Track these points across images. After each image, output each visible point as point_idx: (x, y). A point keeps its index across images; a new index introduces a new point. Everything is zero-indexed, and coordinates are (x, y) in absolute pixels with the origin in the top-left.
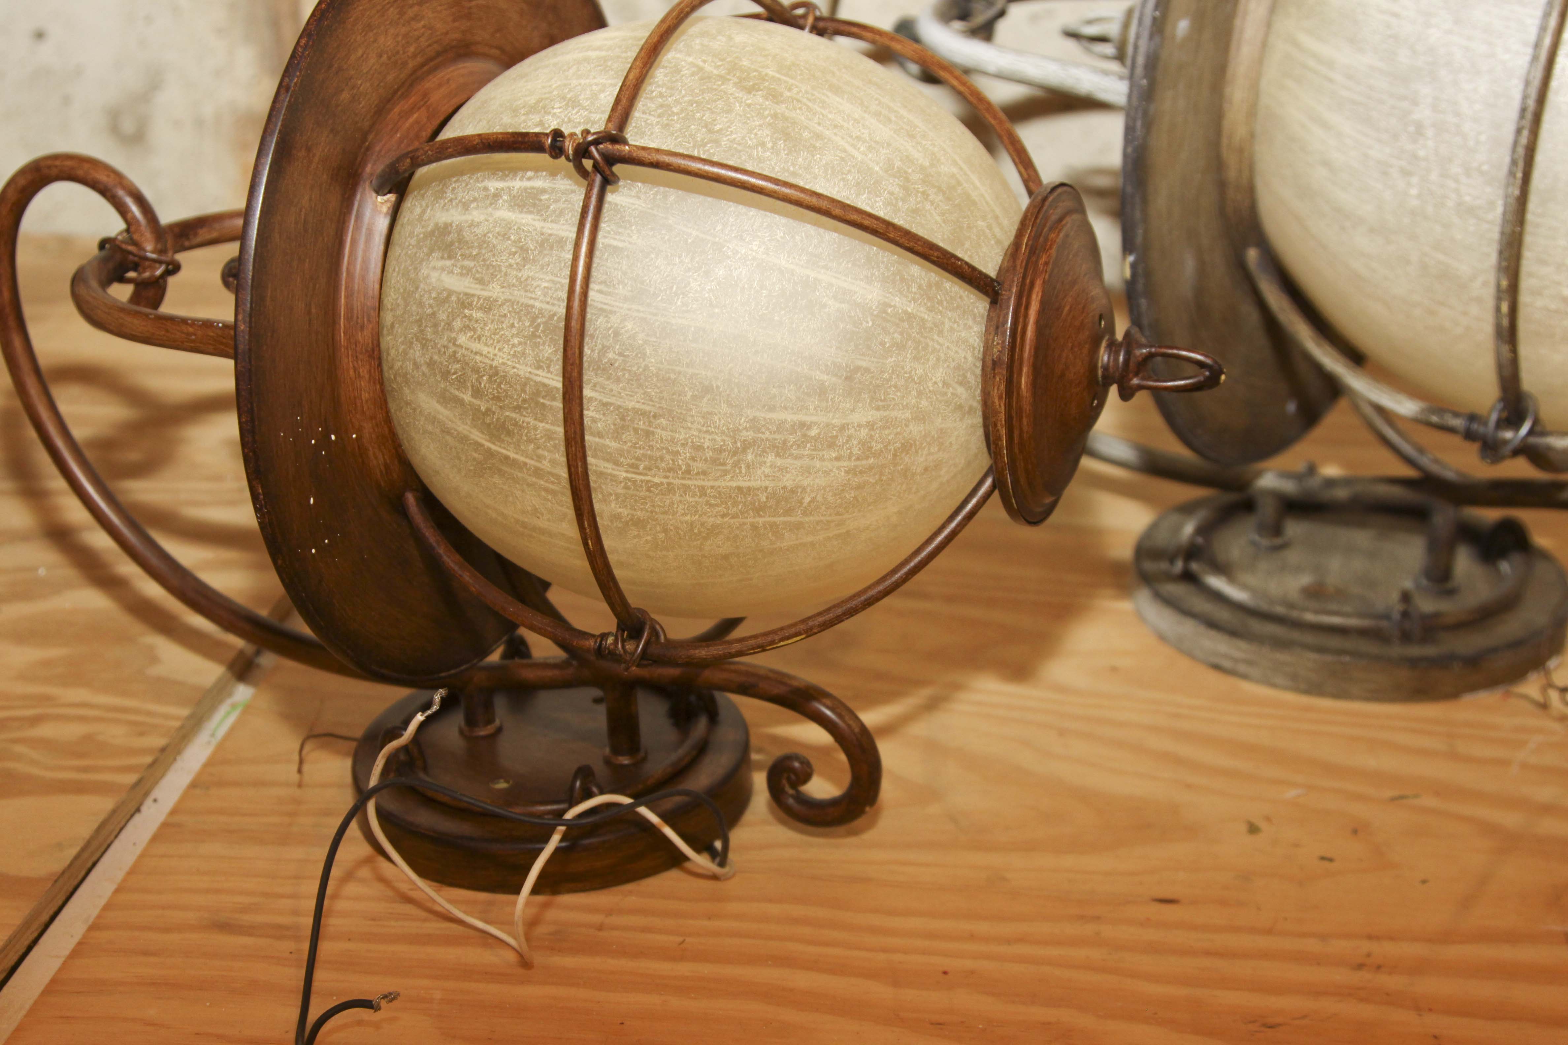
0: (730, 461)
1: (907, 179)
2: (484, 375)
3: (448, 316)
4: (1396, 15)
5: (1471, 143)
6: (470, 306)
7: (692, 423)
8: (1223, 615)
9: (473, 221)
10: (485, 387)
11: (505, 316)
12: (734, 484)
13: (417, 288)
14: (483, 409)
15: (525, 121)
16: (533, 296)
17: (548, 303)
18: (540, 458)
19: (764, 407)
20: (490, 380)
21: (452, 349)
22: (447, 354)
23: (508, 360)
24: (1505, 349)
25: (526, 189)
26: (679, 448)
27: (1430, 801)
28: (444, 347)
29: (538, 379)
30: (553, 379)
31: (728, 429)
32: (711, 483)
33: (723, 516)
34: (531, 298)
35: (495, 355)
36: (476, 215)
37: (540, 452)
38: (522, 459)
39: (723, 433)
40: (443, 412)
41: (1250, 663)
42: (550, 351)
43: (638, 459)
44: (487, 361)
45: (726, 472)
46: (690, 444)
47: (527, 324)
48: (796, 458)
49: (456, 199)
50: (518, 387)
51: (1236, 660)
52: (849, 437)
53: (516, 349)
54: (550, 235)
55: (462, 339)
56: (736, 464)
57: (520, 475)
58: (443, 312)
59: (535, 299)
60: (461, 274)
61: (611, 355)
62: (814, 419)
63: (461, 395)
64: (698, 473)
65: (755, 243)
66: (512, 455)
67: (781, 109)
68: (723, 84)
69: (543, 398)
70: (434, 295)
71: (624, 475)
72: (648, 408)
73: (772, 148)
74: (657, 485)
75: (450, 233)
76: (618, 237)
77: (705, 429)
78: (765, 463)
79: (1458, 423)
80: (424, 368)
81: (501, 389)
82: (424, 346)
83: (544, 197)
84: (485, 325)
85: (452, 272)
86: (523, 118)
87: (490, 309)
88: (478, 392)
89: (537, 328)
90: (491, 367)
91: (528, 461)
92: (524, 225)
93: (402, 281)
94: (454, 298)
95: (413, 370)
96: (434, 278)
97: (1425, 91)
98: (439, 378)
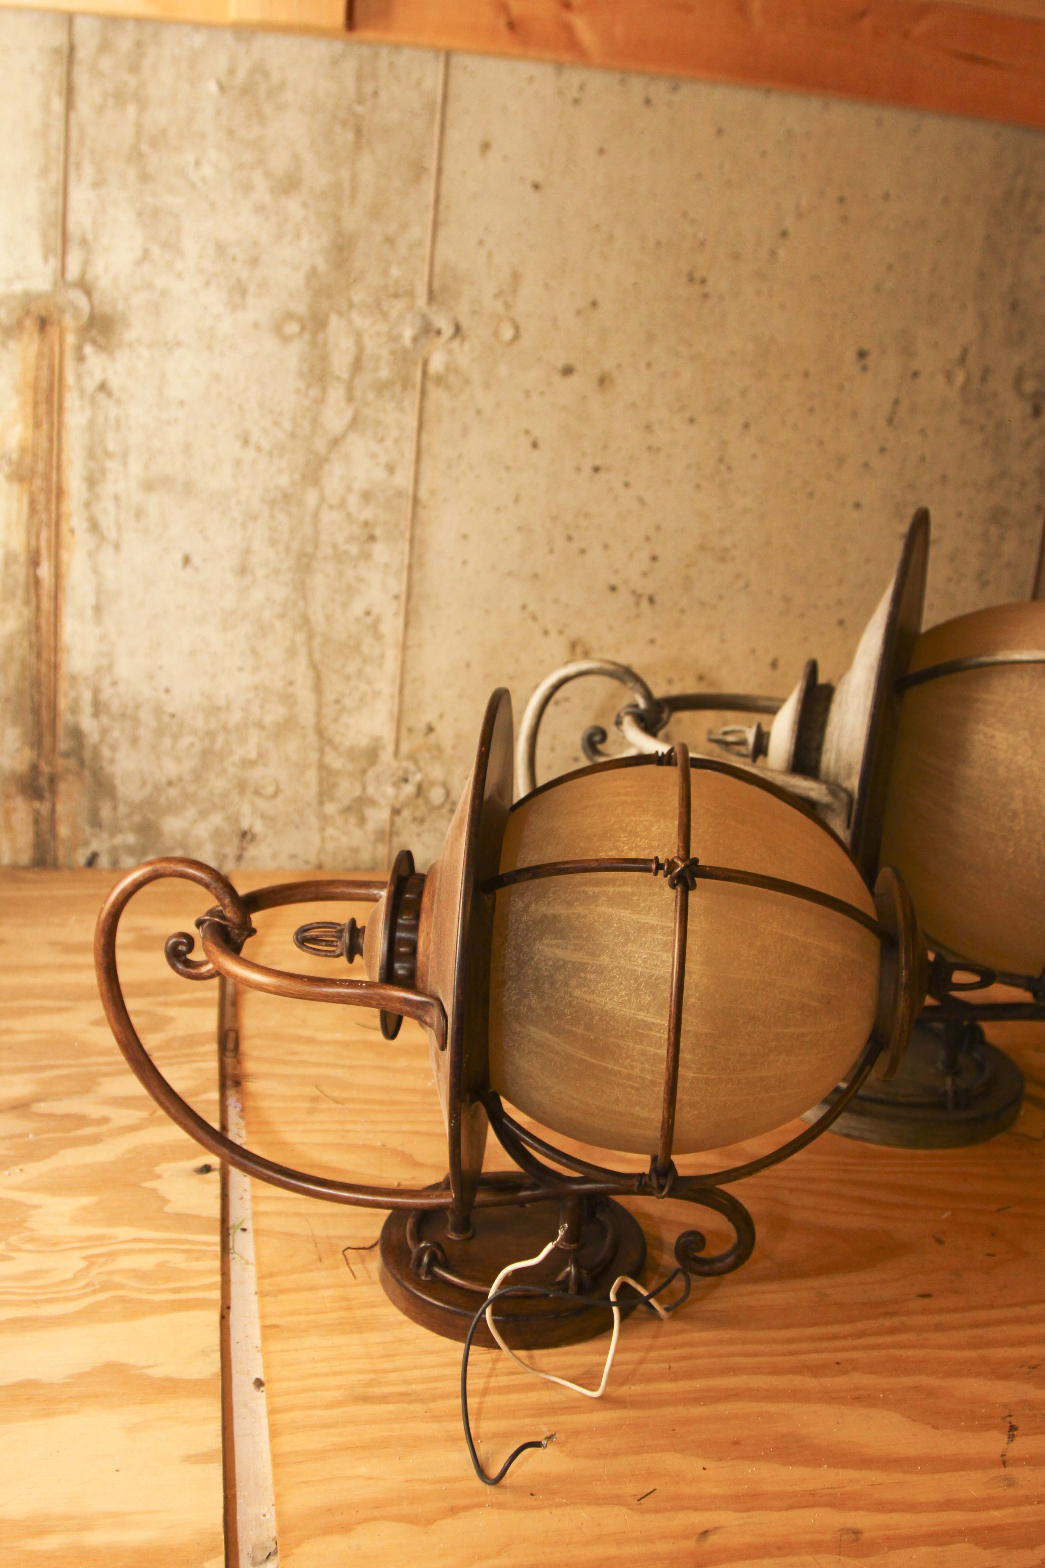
0: (760, 1062)
2: (596, 1016)
3: (565, 977)
4: (995, 747)
6: (585, 971)
9: (579, 914)
10: (596, 1023)
11: (614, 977)
13: (532, 958)
14: (592, 1037)
16: (636, 964)
17: (647, 968)
18: (632, 1067)
19: (783, 1025)
20: (601, 1019)
21: (568, 998)
22: (564, 1003)
23: (617, 1006)
25: (619, 893)
28: (562, 998)
29: (639, 1017)
31: (762, 1042)
32: (746, 1076)
33: (747, 1095)
34: (635, 965)
35: (606, 1003)
36: (580, 909)
37: (634, 1063)
38: (616, 1068)
39: (759, 1044)
40: (553, 1040)
42: (649, 999)
43: (704, 1065)
44: (599, 1006)
45: (756, 1069)
46: (738, 1053)
47: (632, 982)
49: (559, 898)
50: (624, 1023)
52: (826, 1039)
53: (623, 999)
54: (645, 923)
55: (577, 993)
56: (763, 1063)
57: (613, 1078)
58: (560, 974)
59: (637, 966)
60: (575, 950)
62: (809, 1030)
63: (574, 1029)
64: (740, 1071)
65: (775, 923)
66: (610, 1066)
67: (764, 834)
69: (643, 1029)
70: (550, 963)
74: (712, 1079)
75: (559, 922)
78: (779, 1060)
80: (541, 1012)
81: (610, 1024)
82: (540, 997)
83: (635, 898)
84: (598, 982)
85: (567, 948)
86: (598, 843)
87: (602, 973)
88: (589, 1027)
89: (640, 984)
90: (602, 1010)
91: (623, 1070)
92: (623, 917)
93: (514, 952)
94: (569, 966)
95: (527, 1013)
96: (548, 952)
97: (1018, 792)
98: (554, 1017)
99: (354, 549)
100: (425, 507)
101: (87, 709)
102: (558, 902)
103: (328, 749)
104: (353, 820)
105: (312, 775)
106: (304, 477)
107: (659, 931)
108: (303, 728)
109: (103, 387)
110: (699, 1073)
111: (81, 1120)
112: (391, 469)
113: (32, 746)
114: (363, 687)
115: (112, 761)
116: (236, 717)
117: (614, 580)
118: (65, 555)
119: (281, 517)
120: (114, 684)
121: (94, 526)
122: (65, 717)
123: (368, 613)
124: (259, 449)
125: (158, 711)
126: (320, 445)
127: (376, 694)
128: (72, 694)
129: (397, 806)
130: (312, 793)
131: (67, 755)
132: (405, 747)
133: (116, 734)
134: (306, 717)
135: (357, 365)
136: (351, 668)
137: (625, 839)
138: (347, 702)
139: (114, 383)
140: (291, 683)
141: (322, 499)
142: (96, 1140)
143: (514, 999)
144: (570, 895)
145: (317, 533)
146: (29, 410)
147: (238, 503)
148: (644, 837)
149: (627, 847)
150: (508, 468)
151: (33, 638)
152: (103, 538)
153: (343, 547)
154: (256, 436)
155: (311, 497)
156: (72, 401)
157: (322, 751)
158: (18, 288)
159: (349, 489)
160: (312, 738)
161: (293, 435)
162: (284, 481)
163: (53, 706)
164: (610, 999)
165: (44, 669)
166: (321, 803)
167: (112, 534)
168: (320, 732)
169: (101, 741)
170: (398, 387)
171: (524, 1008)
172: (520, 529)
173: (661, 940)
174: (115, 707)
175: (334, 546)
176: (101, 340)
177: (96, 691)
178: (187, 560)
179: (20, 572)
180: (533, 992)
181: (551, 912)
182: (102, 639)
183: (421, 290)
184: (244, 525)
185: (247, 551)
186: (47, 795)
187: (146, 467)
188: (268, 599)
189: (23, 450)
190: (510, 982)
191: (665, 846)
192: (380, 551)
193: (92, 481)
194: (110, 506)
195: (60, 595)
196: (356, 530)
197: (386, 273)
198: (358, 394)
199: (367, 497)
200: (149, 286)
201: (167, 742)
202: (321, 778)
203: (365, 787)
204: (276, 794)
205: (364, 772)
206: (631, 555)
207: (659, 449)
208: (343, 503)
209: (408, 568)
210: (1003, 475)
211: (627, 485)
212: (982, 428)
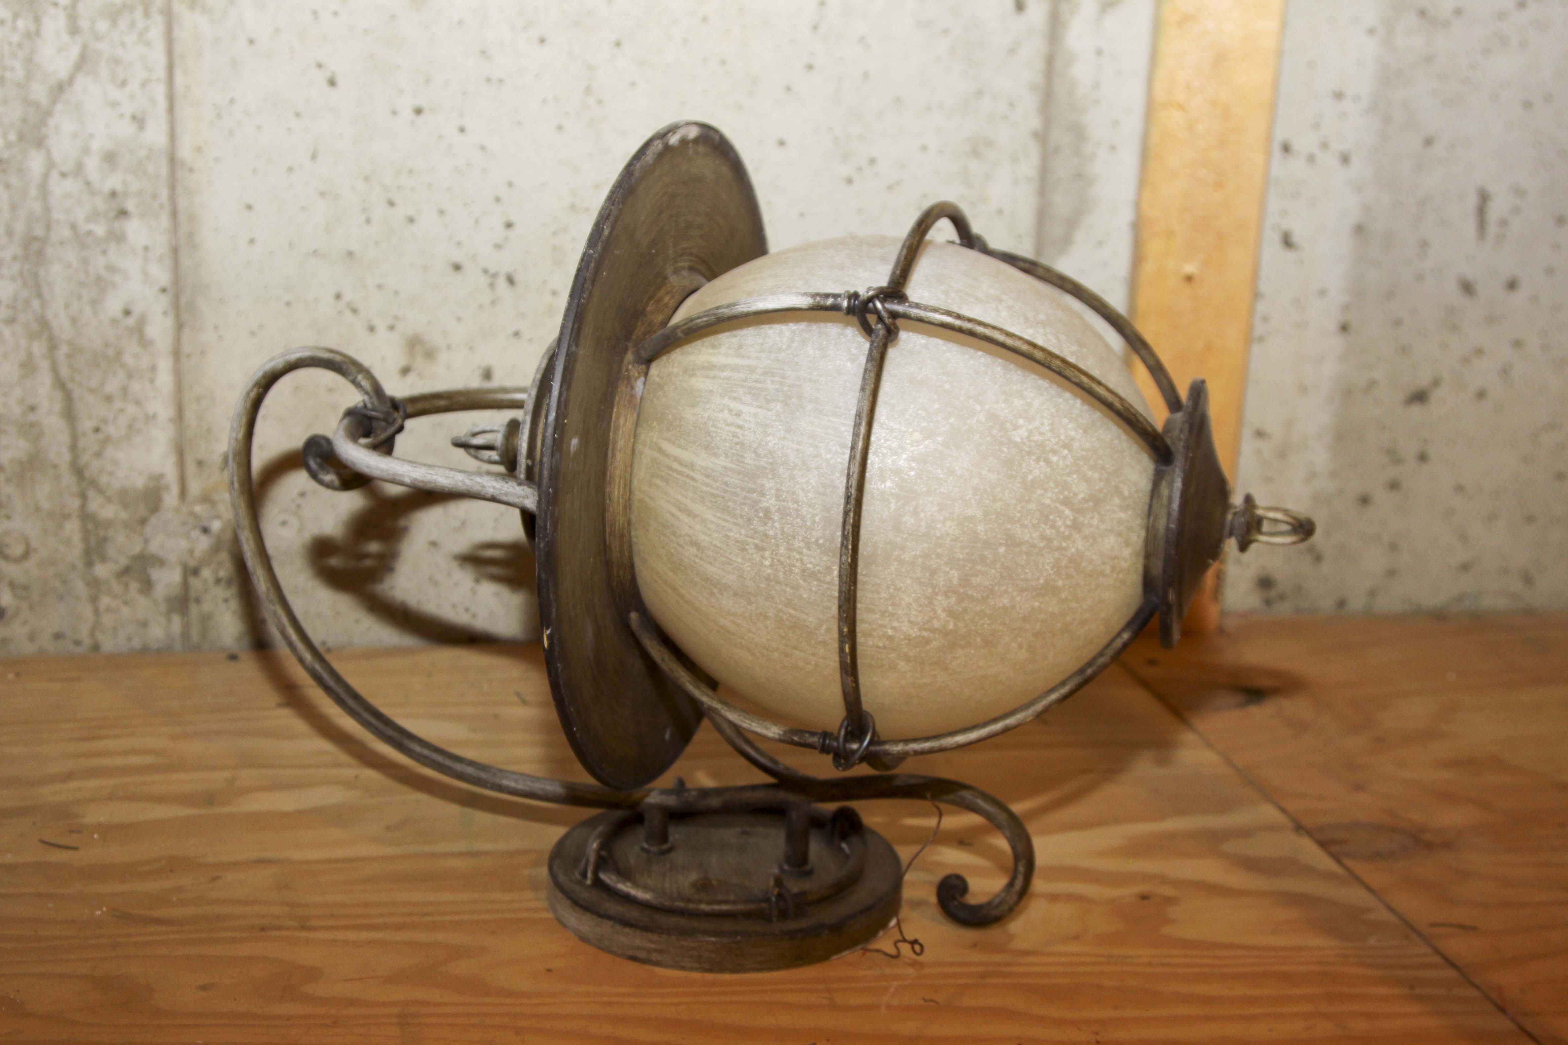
4: (740, 427)
5: (809, 524)
8: (634, 914)
24: (850, 679)
41: (660, 951)
51: (649, 951)
79: (814, 740)
97: (769, 484)
99: (100, 230)
103: (91, 493)
104: (134, 586)
105: (72, 528)
106: (21, 137)
108: (55, 467)
112: (139, 121)
114: (131, 409)
117: (458, 256)
123: (127, 313)
126: (39, 92)
127: (151, 418)
129: (192, 563)
130: (75, 553)
132: (195, 487)
134: (58, 452)
136: (113, 386)
138: (111, 430)
140: (32, 409)
141: (50, 165)
145: (47, 210)
150: (298, 115)
153: (84, 227)
155: (36, 163)
157: (83, 496)
159: (86, 151)
160: (68, 479)
166: (89, 564)
168: (79, 471)
170: (139, 13)
172: (322, 194)
175: (73, 226)
192: (138, 232)
196: (100, 203)
198: (84, 24)
199: (110, 158)
202: (86, 534)
203: (146, 542)
204: (26, 555)
205: (143, 521)
206: (477, 222)
207: (501, 81)
208: (79, 169)
209: (175, 251)
210: (980, 93)
211: (462, 130)
212: (945, 32)
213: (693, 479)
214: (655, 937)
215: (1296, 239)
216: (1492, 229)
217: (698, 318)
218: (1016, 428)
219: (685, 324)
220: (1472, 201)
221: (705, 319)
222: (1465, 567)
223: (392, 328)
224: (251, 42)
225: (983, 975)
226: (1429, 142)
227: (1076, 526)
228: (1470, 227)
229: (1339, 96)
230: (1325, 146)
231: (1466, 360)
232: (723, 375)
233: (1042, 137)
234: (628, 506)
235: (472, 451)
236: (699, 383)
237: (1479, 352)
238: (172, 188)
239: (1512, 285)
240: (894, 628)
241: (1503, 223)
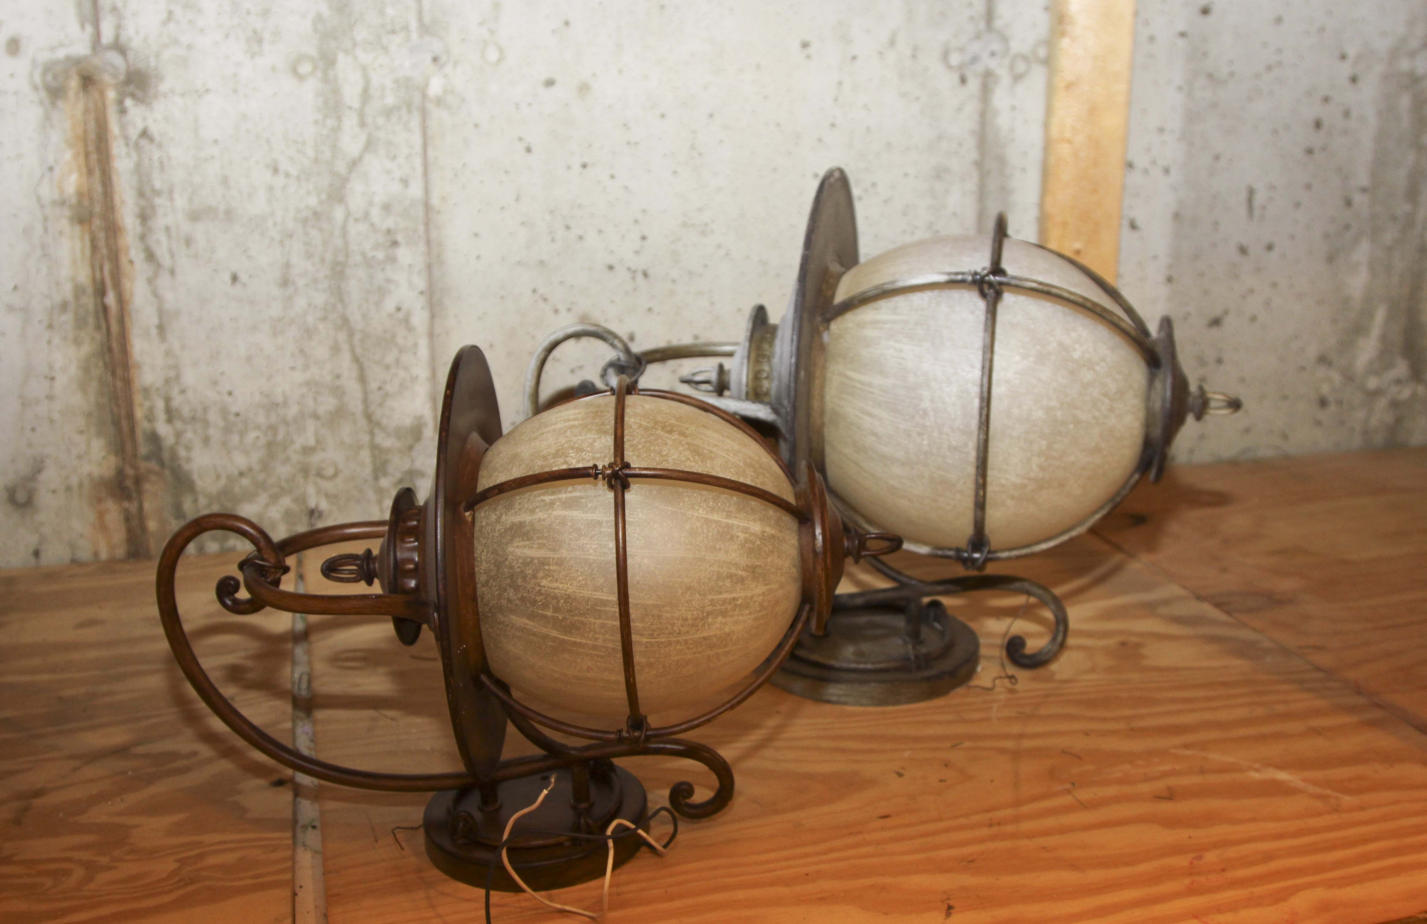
0: (700, 624)
1: (754, 468)
2: (561, 600)
3: (533, 571)
4: (903, 359)
5: (952, 416)
6: (548, 564)
7: (682, 607)
9: (540, 518)
10: (562, 606)
11: (572, 566)
12: (701, 635)
13: (506, 559)
14: (560, 618)
15: (554, 462)
16: (588, 553)
17: (598, 556)
18: (596, 639)
19: (716, 592)
20: (565, 602)
21: (538, 588)
22: (534, 592)
23: (577, 589)
25: (570, 498)
26: (676, 621)
27: (967, 744)
28: (532, 588)
29: (596, 597)
30: (605, 596)
31: (700, 607)
32: (691, 637)
33: (695, 653)
34: (587, 555)
35: (568, 588)
36: (541, 515)
37: (596, 636)
38: (584, 641)
39: (697, 609)
40: (530, 624)
41: (846, 695)
42: (602, 581)
43: (653, 630)
44: (562, 592)
45: (698, 630)
46: (681, 618)
47: (587, 568)
48: (732, 616)
49: (523, 508)
50: (584, 603)
52: (755, 602)
53: (581, 583)
55: (544, 582)
56: (703, 625)
57: (582, 650)
60: (539, 548)
61: (638, 578)
62: (739, 595)
63: (546, 613)
64: (685, 633)
66: (578, 640)
67: (689, 440)
68: (656, 431)
69: (600, 606)
70: (521, 561)
71: (645, 640)
72: (660, 603)
73: (694, 460)
74: (663, 643)
75: (525, 527)
76: (631, 516)
77: (688, 609)
78: (717, 622)
79: (951, 553)
80: (517, 602)
81: (572, 605)
82: (515, 590)
83: (583, 501)
84: (559, 572)
85: (532, 547)
86: (552, 461)
87: (562, 564)
88: (557, 609)
89: (593, 570)
90: (566, 595)
91: (589, 642)
92: (574, 517)
93: (492, 556)
94: (536, 561)
95: (507, 604)
96: (518, 552)
97: (925, 393)
98: (528, 605)
99: (380, 255)
100: (439, 212)
101: (161, 415)
102: (523, 511)
103: (377, 431)
105: (365, 455)
106: (330, 197)
107: (605, 525)
108: (353, 414)
109: (145, 134)
110: (651, 638)
111: (174, 756)
112: (405, 182)
113: (116, 454)
114: (402, 373)
115: (189, 460)
116: (293, 410)
117: (611, 260)
118: (126, 284)
119: (314, 233)
120: (183, 392)
121: (150, 256)
122: (143, 425)
123: (399, 309)
124: (287, 175)
125: (224, 411)
126: (341, 167)
127: (414, 379)
128: (147, 404)
130: (367, 471)
131: (147, 458)
133: (189, 435)
134: (355, 404)
135: (366, 95)
136: (390, 358)
137: (573, 454)
138: (389, 388)
139: (154, 129)
140: (338, 377)
141: (348, 214)
142: (186, 770)
143: (496, 594)
144: (531, 504)
145: (346, 244)
146: (81, 159)
147: (275, 224)
148: (589, 452)
149: (574, 461)
150: (506, 172)
151: (107, 357)
152: (159, 266)
153: (370, 254)
154: (284, 165)
155: (339, 214)
156: (118, 149)
157: (372, 433)
158: (61, 54)
159: (371, 203)
160: (362, 422)
161: (316, 160)
162: (313, 201)
163: (130, 416)
164: (571, 585)
165: (119, 384)
166: (376, 478)
167: (166, 260)
168: (369, 417)
169: (177, 443)
170: (403, 111)
171: (504, 600)
172: (523, 224)
173: (607, 531)
174: (186, 412)
175: (363, 254)
176: (139, 93)
177: (168, 400)
178: (235, 278)
179: (89, 301)
180: (510, 586)
181: (518, 520)
182: (168, 353)
183: (414, 25)
184: (282, 243)
185: (287, 265)
186: (134, 495)
187: (191, 200)
188: (310, 305)
189: (80, 195)
190: (491, 581)
191: (605, 457)
192: (405, 255)
193: (144, 217)
194: (162, 237)
195: (126, 319)
196: (380, 238)
197: (381, 12)
198: (369, 120)
199: (387, 208)
200: (176, 42)
201: (235, 438)
202: (374, 457)
203: (412, 461)
204: (335, 475)
205: (411, 448)
206: (623, 237)
207: (637, 143)
208: (367, 216)
209: (429, 267)
210: (940, 138)
211: (612, 177)
212: (918, 99)
213: (872, 393)
214: (843, 687)
215: (1138, 223)
216: (1257, 213)
217: (870, 291)
218: (1075, 350)
219: (859, 296)
220: (1243, 195)
221: (875, 291)
222: (1247, 431)
223: (569, 310)
224: (476, 126)
225: (1047, 696)
226: (1217, 158)
227: (1111, 409)
228: (1243, 211)
229: (1161, 130)
230: (1154, 162)
231: (1243, 297)
232: (887, 326)
233: (979, 165)
234: (822, 413)
235: (694, 385)
236: (869, 332)
237: (1251, 291)
238: (427, 224)
239: (1270, 247)
240: (1006, 479)
241: (1264, 207)
